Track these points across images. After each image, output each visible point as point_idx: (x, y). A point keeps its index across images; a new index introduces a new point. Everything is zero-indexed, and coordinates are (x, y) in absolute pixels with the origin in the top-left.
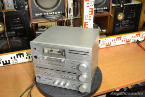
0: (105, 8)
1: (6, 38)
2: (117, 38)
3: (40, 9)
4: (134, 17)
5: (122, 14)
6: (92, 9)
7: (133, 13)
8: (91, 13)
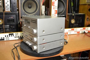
0: (63, 15)
1: (3, 29)
2: (72, 29)
3: (26, 13)
4: (81, 22)
5: (74, 20)
6: (56, 11)
7: (80, 20)
8: (55, 13)
